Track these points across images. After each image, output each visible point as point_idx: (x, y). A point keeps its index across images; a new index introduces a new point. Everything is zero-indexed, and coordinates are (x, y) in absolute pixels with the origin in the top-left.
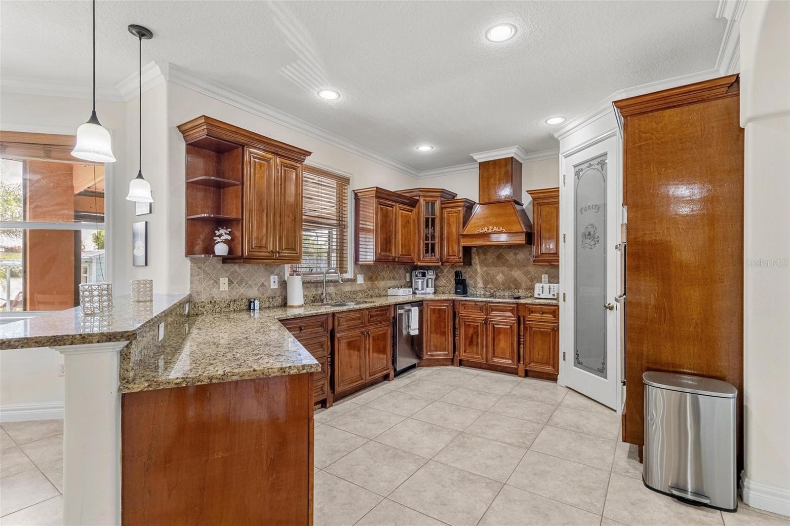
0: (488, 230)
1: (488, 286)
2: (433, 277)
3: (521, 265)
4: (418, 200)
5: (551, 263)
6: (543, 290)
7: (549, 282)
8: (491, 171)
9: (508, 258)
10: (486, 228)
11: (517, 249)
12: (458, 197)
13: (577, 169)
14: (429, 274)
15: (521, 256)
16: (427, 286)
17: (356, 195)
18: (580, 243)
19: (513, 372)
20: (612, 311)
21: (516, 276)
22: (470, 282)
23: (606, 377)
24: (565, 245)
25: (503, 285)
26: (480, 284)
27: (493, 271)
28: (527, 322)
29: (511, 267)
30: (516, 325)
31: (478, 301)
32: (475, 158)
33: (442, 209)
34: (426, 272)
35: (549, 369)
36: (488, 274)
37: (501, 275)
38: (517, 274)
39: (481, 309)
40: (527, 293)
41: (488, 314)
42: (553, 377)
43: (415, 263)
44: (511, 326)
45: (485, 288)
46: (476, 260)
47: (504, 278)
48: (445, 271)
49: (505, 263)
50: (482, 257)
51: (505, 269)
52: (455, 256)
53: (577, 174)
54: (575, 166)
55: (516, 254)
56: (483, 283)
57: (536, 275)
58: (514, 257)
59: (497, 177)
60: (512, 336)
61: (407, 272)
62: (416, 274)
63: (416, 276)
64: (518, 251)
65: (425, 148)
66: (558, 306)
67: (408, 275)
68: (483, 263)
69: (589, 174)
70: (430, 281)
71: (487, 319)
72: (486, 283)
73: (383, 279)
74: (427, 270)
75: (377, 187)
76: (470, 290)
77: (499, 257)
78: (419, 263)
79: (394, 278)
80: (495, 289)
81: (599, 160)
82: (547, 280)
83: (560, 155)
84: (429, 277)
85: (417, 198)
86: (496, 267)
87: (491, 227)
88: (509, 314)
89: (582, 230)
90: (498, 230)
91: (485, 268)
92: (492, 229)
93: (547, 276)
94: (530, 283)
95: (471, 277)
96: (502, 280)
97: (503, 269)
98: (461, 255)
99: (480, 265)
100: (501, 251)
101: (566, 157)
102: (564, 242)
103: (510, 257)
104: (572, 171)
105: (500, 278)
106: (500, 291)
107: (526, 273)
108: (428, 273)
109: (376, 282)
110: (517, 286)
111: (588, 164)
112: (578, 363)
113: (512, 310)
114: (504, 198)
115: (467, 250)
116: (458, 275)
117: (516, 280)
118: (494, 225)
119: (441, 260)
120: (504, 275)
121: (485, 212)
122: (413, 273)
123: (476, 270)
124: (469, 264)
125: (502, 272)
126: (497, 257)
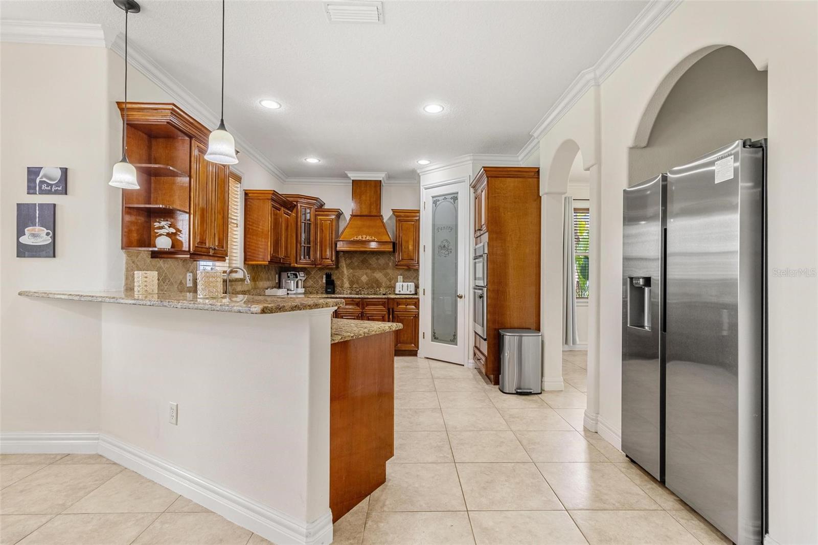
0: (362, 238)
1: (354, 286)
2: (304, 279)
3: (383, 268)
4: (295, 205)
5: (410, 269)
6: (403, 288)
7: (403, 282)
8: (363, 189)
9: (370, 262)
10: (360, 236)
11: (379, 255)
12: (326, 207)
13: (435, 199)
14: (301, 275)
15: (382, 261)
16: (297, 287)
17: (246, 194)
18: (436, 252)
20: (461, 299)
21: (377, 277)
22: (337, 283)
23: (457, 345)
24: (424, 254)
25: (367, 285)
26: (347, 285)
27: (358, 273)
28: (396, 313)
29: (374, 270)
30: (387, 316)
31: (356, 298)
32: (349, 175)
33: (316, 215)
34: (298, 273)
35: (412, 347)
36: (354, 276)
37: (365, 276)
38: (379, 275)
39: (357, 304)
40: (387, 291)
41: (363, 308)
42: (414, 353)
43: (292, 265)
44: (383, 317)
45: (351, 288)
46: (343, 264)
47: (367, 279)
48: (313, 273)
49: (369, 267)
50: (348, 261)
51: (369, 271)
52: (328, 259)
53: (435, 202)
54: (433, 197)
55: (377, 259)
56: (349, 283)
57: (394, 277)
58: (377, 261)
59: (368, 195)
61: (276, 274)
62: (289, 275)
63: (288, 277)
64: (379, 257)
65: (312, 161)
66: (418, 299)
67: (277, 276)
68: (349, 266)
69: (445, 205)
70: (300, 282)
71: (362, 312)
72: (352, 283)
73: (261, 280)
74: (298, 272)
75: (274, 191)
76: (338, 290)
77: (364, 262)
78: (296, 265)
79: (269, 280)
80: (360, 289)
81: (453, 195)
82: (402, 280)
83: (421, 187)
84: (301, 278)
85: (295, 203)
86: (361, 269)
87: (364, 236)
88: (381, 307)
89: (438, 243)
90: (371, 239)
91: (351, 271)
92: (366, 238)
93: (402, 277)
94: (388, 283)
95: (338, 278)
96: (366, 280)
97: (367, 271)
98: (334, 258)
99: (346, 268)
100: (365, 256)
101: (426, 189)
102: (424, 251)
103: (373, 261)
104: (431, 201)
105: (364, 279)
106: (364, 290)
107: (386, 275)
108: (299, 275)
109: (257, 283)
110: (379, 285)
111: (443, 197)
112: (435, 338)
113: (383, 304)
114: (374, 213)
115: (337, 253)
116: (329, 276)
117: (377, 280)
118: (367, 234)
119: (314, 263)
120: (367, 276)
121: (359, 222)
122: (284, 275)
123: (343, 272)
124: (337, 267)
125: (366, 274)
126: (362, 261)
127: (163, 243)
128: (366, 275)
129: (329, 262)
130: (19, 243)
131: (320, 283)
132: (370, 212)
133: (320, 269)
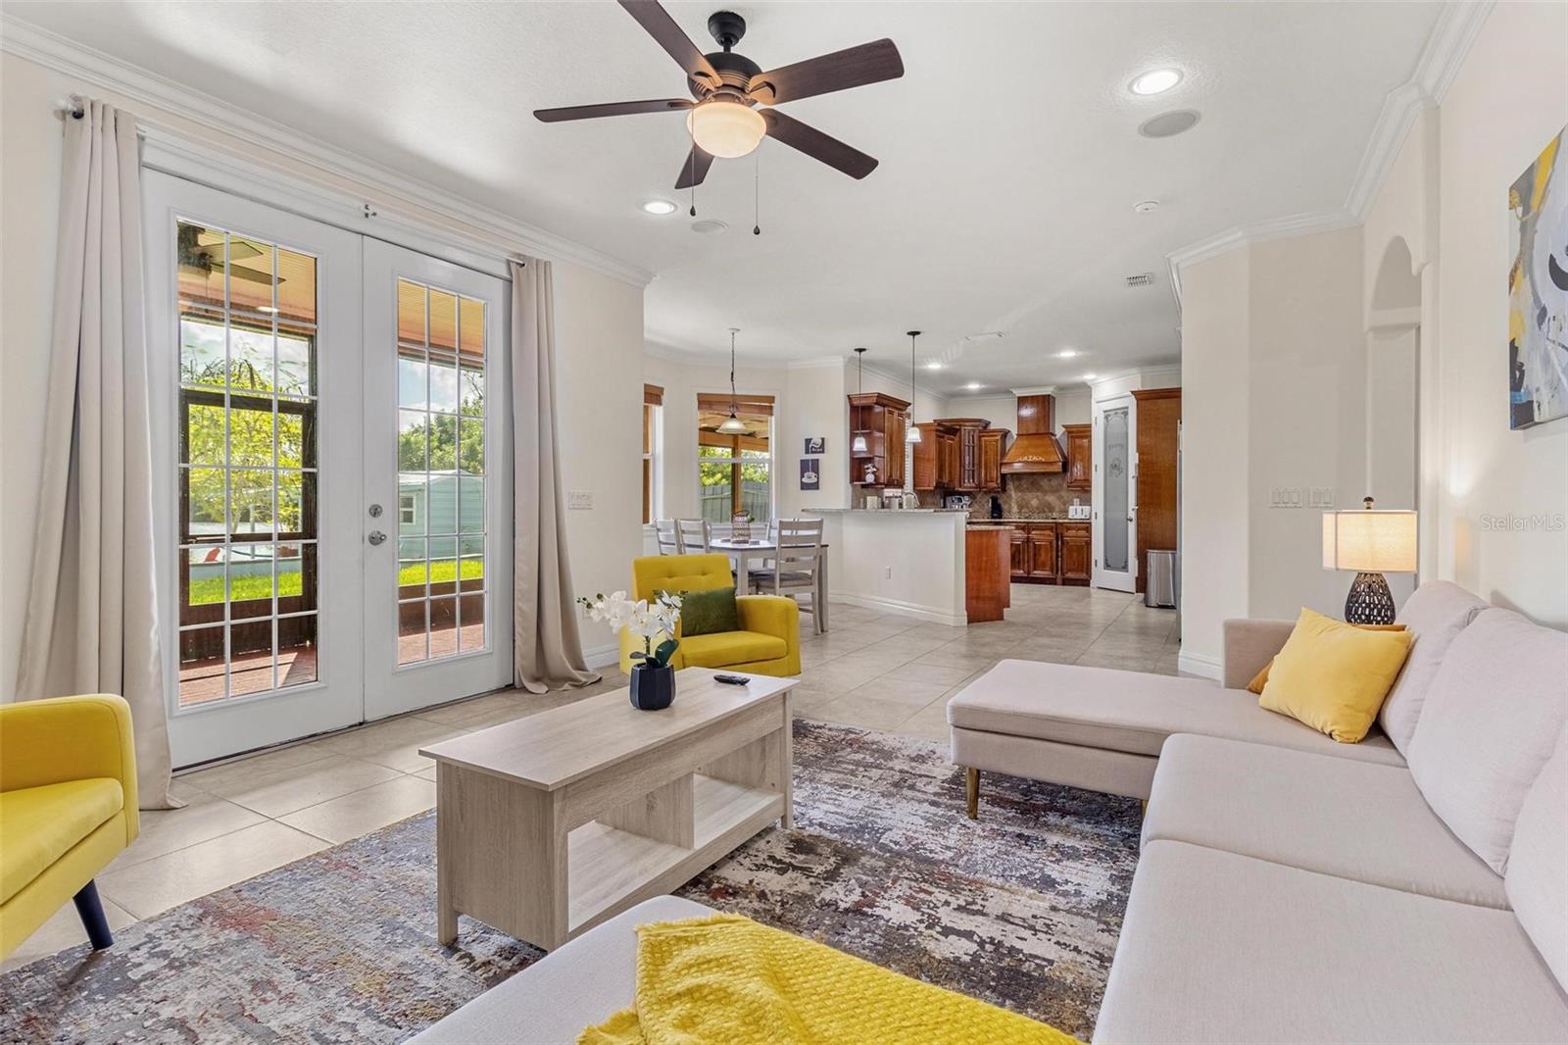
0: (1028, 458)
1: (1023, 511)
2: (969, 503)
3: (1054, 491)
4: (959, 430)
5: (1084, 489)
6: (1076, 512)
7: (1082, 505)
9: (1042, 485)
10: (1026, 457)
12: (992, 427)
13: (1106, 414)
14: (966, 499)
15: (1055, 482)
18: (1108, 471)
19: (1052, 582)
20: (1131, 522)
21: (1049, 501)
22: (1005, 507)
23: (1125, 572)
24: (1097, 474)
25: (1038, 507)
26: (1015, 509)
27: (1029, 496)
28: (1064, 538)
29: (1045, 492)
30: (1055, 542)
31: (1021, 522)
32: (1014, 392)
33: (980, 437)
34: (962, 498)
35: (1084, 576)
36: (1023, 499)
37: (1035, 499)
38: (1051, 498)
39: (1023, 529)
40: (1062, 514)
41: (1029, 533)
42: (1086, 583)
43: (956, 489)
44: (1050, 542)
45: (1020, 512)
46: (1010, 486)
47: (1038, 502)
48: (978, 497)
49: (1039, 489)
50: (1017, 483)
51: (1039, 494)
52: (994, 482)
53: (1106, 417)
54: (1105, 412)
55: (1050, 480)
56: (1018, 507)
57: (1068, 499)
58: (1048, 483)
60: (1051, 551)
62: (953, 499)
63: (953, 501)
64: (1051, 478)
65: (973, 387)
66: (1090, 523)
67: (942, 501)
68: (1018, 489)
69: (1116, 420)
70: (964, 506)
71: (1027, 538)
72: (1020, 507)
74: (963, 496)
76: (1005, 514)
77: (1034, 485)
78: (960, 489)
81: (1124, 410)
82: (1078, 503)
83: (1093, 401)
84: (966, 502)
85: (958, 427)
86: (1031, 492)
87: (1031, 457)
88: (1048, 532)
89: (1110, 462)
90: (1038, 460)
91: (1020, 494)
92: (1032, 459)
93: (1078, 499)
94: (1062, 507)
95: (1006, 502)
96: (1036, 504)
97: (1037, 494)
98: (999, 481)
99: (1014, 492)
101: (1098, 402)
102: (1096, 470)
103: (1044, 483)
104: (1102, 415)
105: (1034, 502)
106: (1034, 513)
107: (1060, 498)
108: (964, 499)
110: (1051, 509)
111: (1115, 412)
112: (1107, 566)
113: (1051, 529)
114: (1045, 431)
115: (1003, 476)
116: (995, 501)
117: (1049, 504)
118: (1033, 454)
119: (979, 487)
120: (1038, 499)
121: (1025, 442)
122: (949, 499)
123: (1010, 495)
124: (1004, 490)
125: (1037, 497)
126: (1032, 483)
127: (870, 478)
129: (994, 485)
130: (802, 482)
131: (986, 507)
132: (1042, 430)
133: (985, 493)
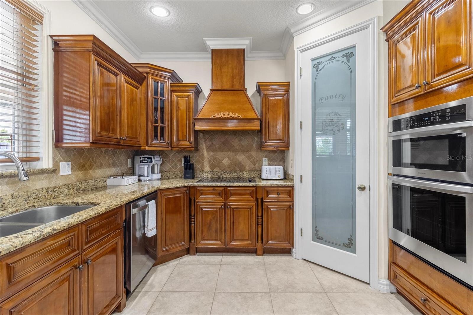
0: (224, 115)
1: (215, 170)
2: (160, 163)
3: (246, 150)
4: (145, 77)
6: (270, 172)
7: (269, 165)
8: (224, 59)
9: (233, 143)
10: (222, 113)
11: (242, 136)
13: (316, 62)
14: (156, 159)
15: (245, 142)
16: (153, 172)
17: (56, 44)
19: (254, 252)
20: (363, 192)
21: (240, 160)
22: (197, 166)
23: (355, 252)
24: (301, 132)
25: (229, 168)
26: (207, 168)
27: (219, 155)
28: (266, 204)
29: (236, 151)
30: (254, 208)
31: (218, 186)
32: (208, 43)
33: (172, 91)
34: (152, 157)
35: (286, 244)
36: (214, 159)
37: (227, 159)
38: (241, 158)
39: (220, 194)
40: (251, 174)
41: (227, 198)
42: (287, 251)
43: (142, 148)
44: (251, 208)
45: (212, 172)
46: (203, 146)
47: (229, 162)
48: (171, 156)
49: (231, 148)
50: (209, 143)
51: (231, 154)
52: (186, 140)
53: (316, 67)
54: (313, 60)
55: (240, 140)
56: (210, 167)
57: (258, 159)
58: (239, 143)
59: (230, 66)
60: (251, 218)
61: (129, 157)
62: (141, 159)
63: (141, 162)
64: (242, 138)
65: (160, 12)
66: (293, 187)
67: (130, 161)
68: (210, 148)
70: (156, 166)
71: (226, 203)
72: (212, 166)
73: (101, 166)
74: (153, 155)
75: (94, 36)
76: (198, 174)
77: (225, 143)
78: (147, 147)
79: (114, 165)
80: (222, 172)
81: (346, 52)
82: (267, 163)
83: (295, 50)
84: (156, 162)
85: (145, 74)
86: (223, 152)
87: (227, 113)
88: (248, 197)
90: (234, 116)
91: (212, 153)
92: (228, 115)
93: (267, 159)
94: (252, 166)
95: (198, 161)
96: (228, 163)
97: (229, 153)
98: (192, 140)
99: (206, 151)
100: (227, 137)
101: (302, 51)
102: (301, 128)
103: (235, 142)
104: (310, 64)
105: (226, 162)
106: (226, 174)
107: (249, 157)
108: (154, 158)
109: (91, 171)
111: (330, 57)
112: (317, 237)
113: (251, 194)
114: (237, 87)
115: (196, 133)
116: (187, 160)
117: (240, 163)
118: (229, 111)
119: (170, 145)
120: (229, 159)
121: (219, 97)
122: (137, 159)
123: (203, 155)
124: (197, 149)
126: (224, 143)
128: (228, 157)
129: (186, 143)
131: (179, 166)
132: (233, 86)
133: (179, 152)
